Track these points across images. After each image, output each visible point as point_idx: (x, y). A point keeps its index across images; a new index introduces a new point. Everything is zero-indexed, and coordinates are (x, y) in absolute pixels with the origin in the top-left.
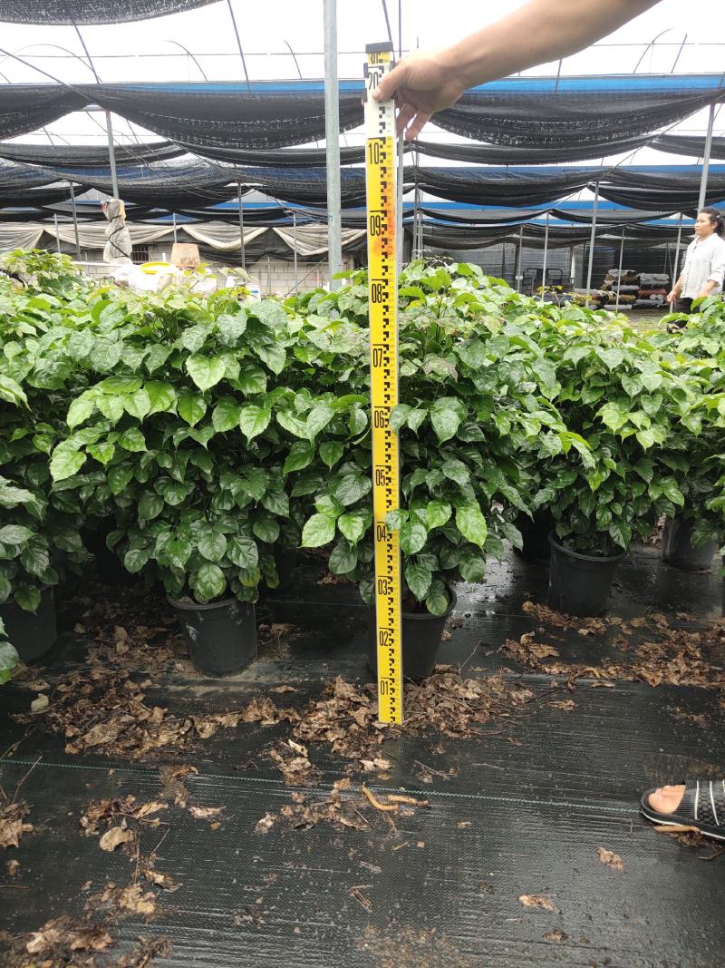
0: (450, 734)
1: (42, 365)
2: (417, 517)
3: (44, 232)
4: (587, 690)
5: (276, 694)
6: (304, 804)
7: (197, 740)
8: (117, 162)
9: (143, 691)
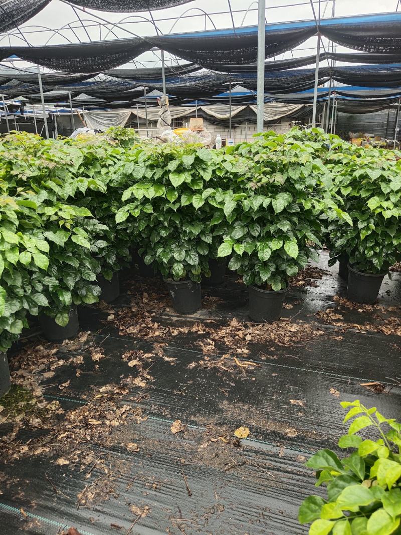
0: (280, 344)
1: (114, 177)
2: (267, 245)
3: (132, 113)
4: (353, 334)
5: (206, 323)
6: (209, 361)
7: (170, 335)
8: (165, 76)
9: (151, 317)
